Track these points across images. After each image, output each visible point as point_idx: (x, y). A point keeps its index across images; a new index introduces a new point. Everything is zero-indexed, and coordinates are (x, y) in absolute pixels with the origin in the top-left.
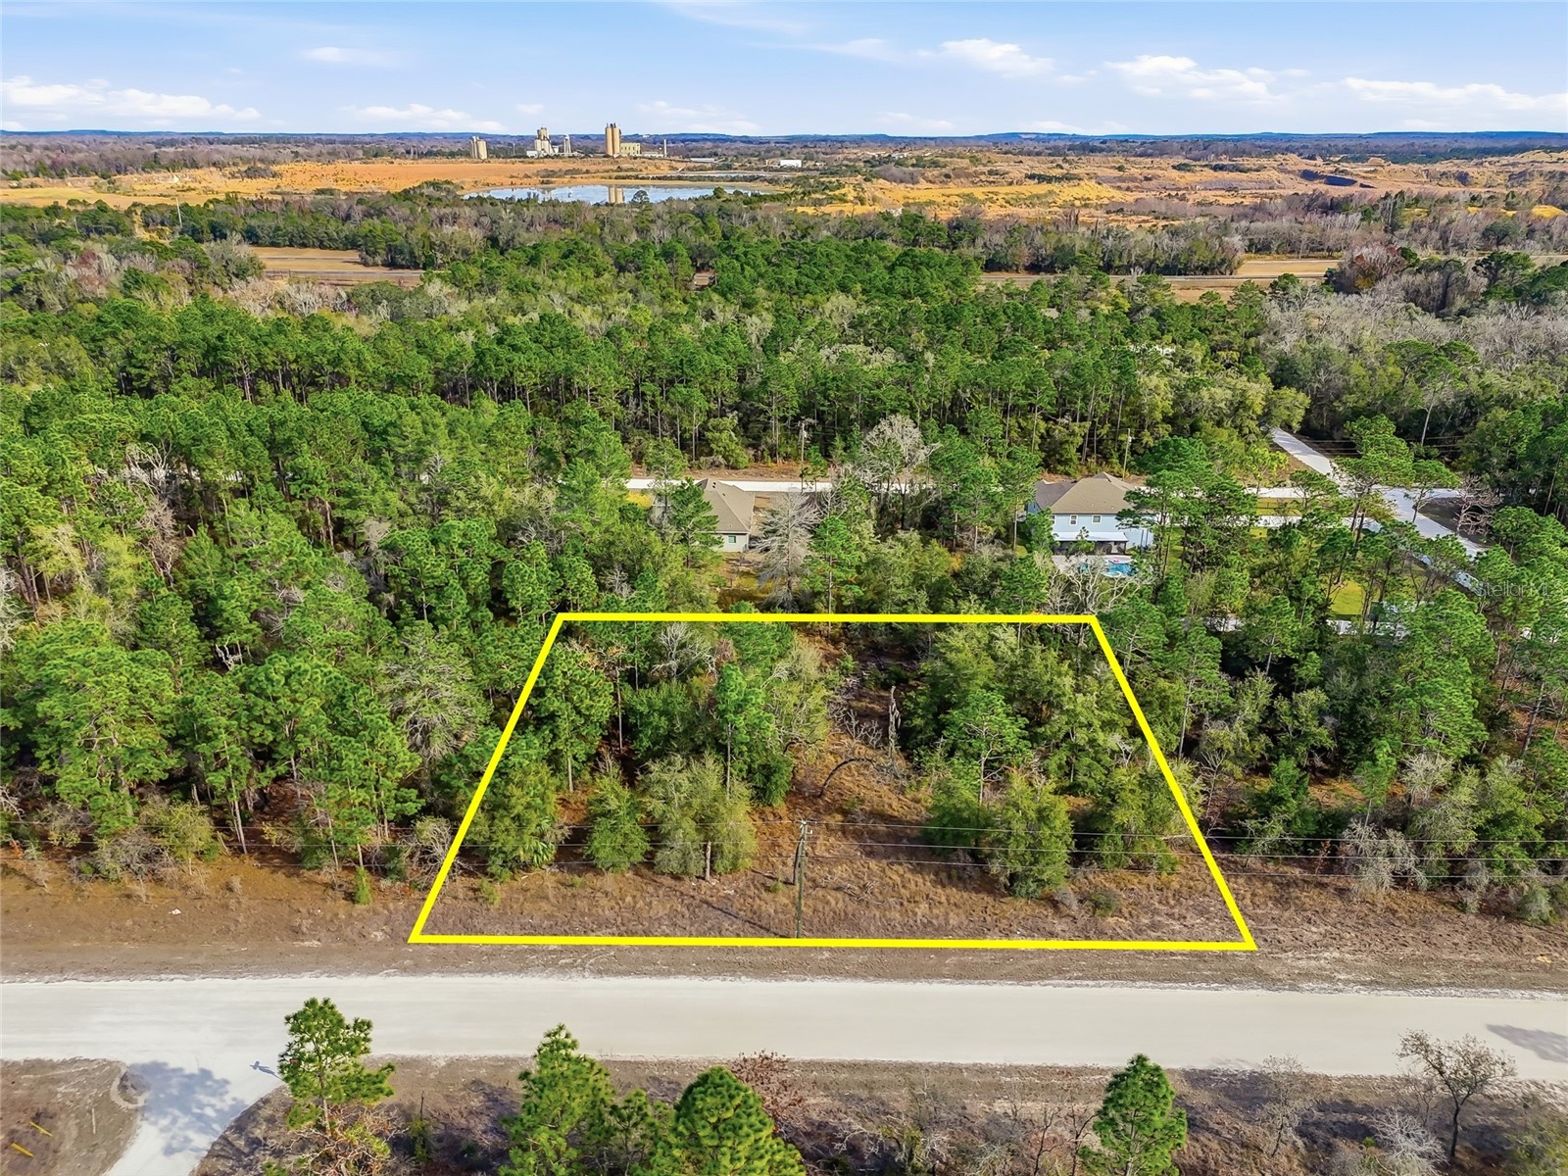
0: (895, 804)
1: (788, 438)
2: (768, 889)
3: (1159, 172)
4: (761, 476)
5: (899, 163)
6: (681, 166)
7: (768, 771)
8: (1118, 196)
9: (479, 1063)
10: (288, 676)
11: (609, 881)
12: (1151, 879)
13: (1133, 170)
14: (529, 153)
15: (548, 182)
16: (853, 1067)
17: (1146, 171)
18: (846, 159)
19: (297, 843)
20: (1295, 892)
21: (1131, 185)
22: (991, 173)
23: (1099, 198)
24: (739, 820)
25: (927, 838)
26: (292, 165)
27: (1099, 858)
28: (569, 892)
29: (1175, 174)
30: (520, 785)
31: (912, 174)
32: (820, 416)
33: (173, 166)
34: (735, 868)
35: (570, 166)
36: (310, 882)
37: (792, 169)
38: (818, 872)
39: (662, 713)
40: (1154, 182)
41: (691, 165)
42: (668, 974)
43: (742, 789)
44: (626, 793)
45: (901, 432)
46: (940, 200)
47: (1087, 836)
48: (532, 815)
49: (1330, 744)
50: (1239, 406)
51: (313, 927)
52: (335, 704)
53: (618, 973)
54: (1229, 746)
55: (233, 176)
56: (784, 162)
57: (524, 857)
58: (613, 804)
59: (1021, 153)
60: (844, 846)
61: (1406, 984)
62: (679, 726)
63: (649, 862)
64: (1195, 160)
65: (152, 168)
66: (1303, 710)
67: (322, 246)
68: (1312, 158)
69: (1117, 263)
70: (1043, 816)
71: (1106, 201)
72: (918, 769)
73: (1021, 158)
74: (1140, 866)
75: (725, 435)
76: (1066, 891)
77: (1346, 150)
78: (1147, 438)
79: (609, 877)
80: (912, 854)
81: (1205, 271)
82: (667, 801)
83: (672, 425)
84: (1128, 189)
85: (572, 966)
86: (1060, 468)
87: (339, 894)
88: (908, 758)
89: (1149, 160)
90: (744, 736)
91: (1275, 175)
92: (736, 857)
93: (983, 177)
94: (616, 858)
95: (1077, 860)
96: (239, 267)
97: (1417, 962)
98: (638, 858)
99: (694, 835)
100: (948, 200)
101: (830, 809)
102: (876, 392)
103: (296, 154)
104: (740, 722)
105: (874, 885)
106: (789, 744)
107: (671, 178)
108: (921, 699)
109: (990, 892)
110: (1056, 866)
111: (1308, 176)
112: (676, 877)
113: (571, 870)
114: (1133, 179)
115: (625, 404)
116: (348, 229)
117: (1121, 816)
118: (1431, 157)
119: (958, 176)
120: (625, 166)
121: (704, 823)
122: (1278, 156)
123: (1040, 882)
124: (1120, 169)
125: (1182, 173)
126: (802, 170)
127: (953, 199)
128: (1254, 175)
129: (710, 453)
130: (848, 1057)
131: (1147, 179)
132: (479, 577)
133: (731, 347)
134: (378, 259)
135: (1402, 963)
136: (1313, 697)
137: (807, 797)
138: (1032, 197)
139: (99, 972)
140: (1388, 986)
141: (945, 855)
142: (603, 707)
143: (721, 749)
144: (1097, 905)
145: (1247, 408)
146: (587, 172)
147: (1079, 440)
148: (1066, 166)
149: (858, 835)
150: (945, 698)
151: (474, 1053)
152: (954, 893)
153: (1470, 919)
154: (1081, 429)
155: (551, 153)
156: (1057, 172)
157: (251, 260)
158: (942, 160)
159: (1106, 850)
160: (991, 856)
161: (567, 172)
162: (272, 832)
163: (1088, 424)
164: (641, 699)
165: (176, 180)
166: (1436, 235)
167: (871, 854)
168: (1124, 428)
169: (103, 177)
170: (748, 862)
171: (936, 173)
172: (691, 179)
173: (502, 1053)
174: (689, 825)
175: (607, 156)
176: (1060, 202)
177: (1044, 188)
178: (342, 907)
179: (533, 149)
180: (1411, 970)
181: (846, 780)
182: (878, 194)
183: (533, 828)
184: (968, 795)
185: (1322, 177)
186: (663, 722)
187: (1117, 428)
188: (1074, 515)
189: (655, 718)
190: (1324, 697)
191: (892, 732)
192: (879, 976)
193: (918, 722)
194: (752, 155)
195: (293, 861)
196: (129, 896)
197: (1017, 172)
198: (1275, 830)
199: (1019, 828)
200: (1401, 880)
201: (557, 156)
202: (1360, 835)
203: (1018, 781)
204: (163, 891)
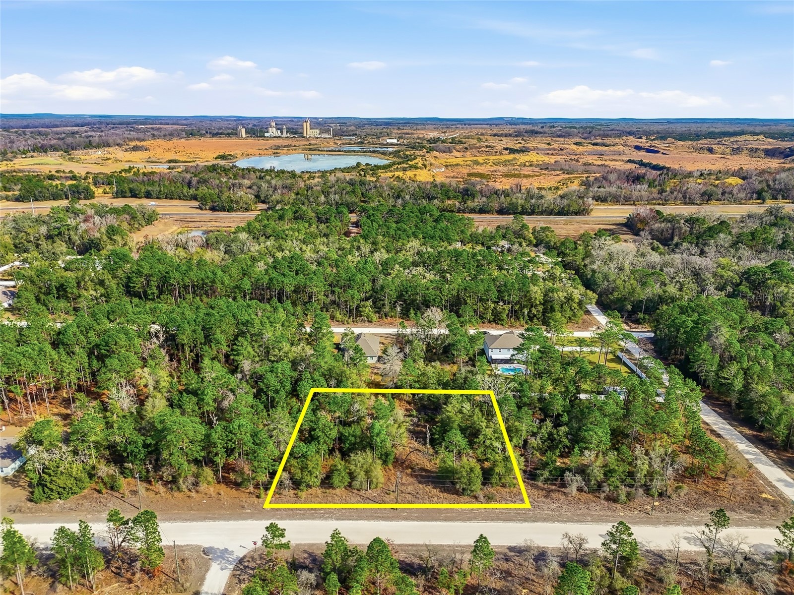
0: (429, 465)
1: (392, 309)
2: (387, 494)
3: (567, 146)
4: (382, 325)
5: (443, 142)
6: (339, 142)
7: (387, 455)
8: (546, 159)
9: (305, 545)
10: (239, 426)
11: (338, 491)
12: (507, 490)
13: (555, 145)
14: (266, 135)
15: (277, 153)
16: (413, 545)
17: (561, 146)
18: (419, 138)
19: (239, 480)
20: (551, 494)
21: (554, 152)
22: (487, 146)
23: (537, 161)
24: (378, 472)
25: (438, 477)
26: (152, 142)
27: (491, 483)
28: (325, 495)
29: (574, 147)
30: (311, 461)
31: (449, 148)
32: (405, 301)
33: (98, 146)
34: (377, 487)
35: (286, 142)
36: (244, 492)
37: (392, 144)
38: (403, 488)
39: (353, 436)
40: (564, 151)
41: (344, 142)
42: (358, 520)
43: (379, 462)
44: (343, 463)
45: (435, 314)
46: (462, 163)
47: (487, 476)
48: (314, 470)
49: (568, 444)
50: (569, 299)
51: (248, 506)
52: (254, 435)
53: (343, 520)
54: (535, 446)
55: (126, 150)
56: (388, 141)
57: (311, 483)
58: (340, 467)
59: (501, 135)
60: (411, 480)
61: (578, 521)
62: (358, 440)
63: (350, 485)
64: (585, 139)
65: (89, 147)
66: (561, 433)
67: (180, 199)
68: (641, 138)
69: (537, 210)
70: (472, 470)
71: (541, 162)
72: (436, 453)
73: (501, 138)
74: (504, 486)
75: (367, 310)
76: (480, 494)
77: (658, 133)
78: (534, 311)
79: (337, 490)
80: (433, 483)
81: (576, 213)
82: (356, 466)
83: (346, 305)
84: (552, 154)
85: (328, 517)
86: (500, 322)
87: (254, 496)
88: (434, 449)
89: (562, 139)
90: (379, 444)
91: (621, 148)
92: (377, 483)
93: (483, 149)
94: (340, 484)
95: (484, 484)
96: (149, 216)
97: (583, 515)
98: (346, 484)
99: (364, 476)
100: (466, 163)
101: (407, 467)
102: (427, 292)
103: (153, 135)
104: (378, 440)
105: (421, 492)
106: (393, 446)
107: (335, 151)
108: (438, 429)
109: (457, 494)
110: (477, 485)
111: (638, 148)
112: (358, 490)
113: (325, 488)
114: (555, 149)
115: (327, 296)
116: (192, 191)
117: (497, 470)
118: (698, 137)
119: (471, 148)
120: (313, 142)
121: (367, 472)
122: (624, 138)
123: (472, 491)
124: (549, 144)
125: (578, 147)
126: (397, 145)
127: (468, 163)
128: (611, 148)
129: (361, 316)
130: (411, 543)
131: (561, 149)
132: (288, 387)
133: (369, 269)
134: (207, 207)
135: (578, 515)
136: (564, 429)
137: (400, 463)
138: (505, 161)
139: (186, 520)
140: (572, 522)
141: (443, 483)
142: (334, 434)
143: (372, 449)
144: (489, 498)
145: (573, 300)
146: (295, 146)
147: (507, 312)
148: (523, 142)
149: (416, 476)
150: (445, 428)
151: (303, 542)
152: (446, 495)
153: (602, 502)
154: (507, 307)
155: (277, 135)
156: (518, 146)
157: (154, 211)
158: (464, 140)
159: (493, 481)
160: (457, 483)
161: (285, 146)
162: (232, 476)
163: (510, 306)
164: (346, 431)
165: (100, 153)
166: (680, 195)
167: (420, 482)
168: (525, 306)
169: (65, 152)
170: (381, 485)
171: (461, 147)
172: (345, 151)
173: (311, 542)
174: (363, 473)
175: (304, 137)
176: (519, 164)
177: (511, 156)
178: (256, 500)
179: (268, 132)
180: (580, 517)
181: (413, 457)
182: (433, 161)
183: (315, 475)
184: (450, 463)
185: (644, 149)
186: (353, 439)
187: (522, 308)
188: (500, 349)
189: (350, 438)
190: (567, 429)
191: (428, 440)
192: (421, 520)
193: (437, 436)
194: (373, 135)
195: (237, 485)
196: (189, 497)
197: (499, 146)
198: (546, 474)
199: (464, 473)
200: (580, 490)
201: (280, 137)
202: (568, 476)
203: (465, 459)
204: (199, 495)
